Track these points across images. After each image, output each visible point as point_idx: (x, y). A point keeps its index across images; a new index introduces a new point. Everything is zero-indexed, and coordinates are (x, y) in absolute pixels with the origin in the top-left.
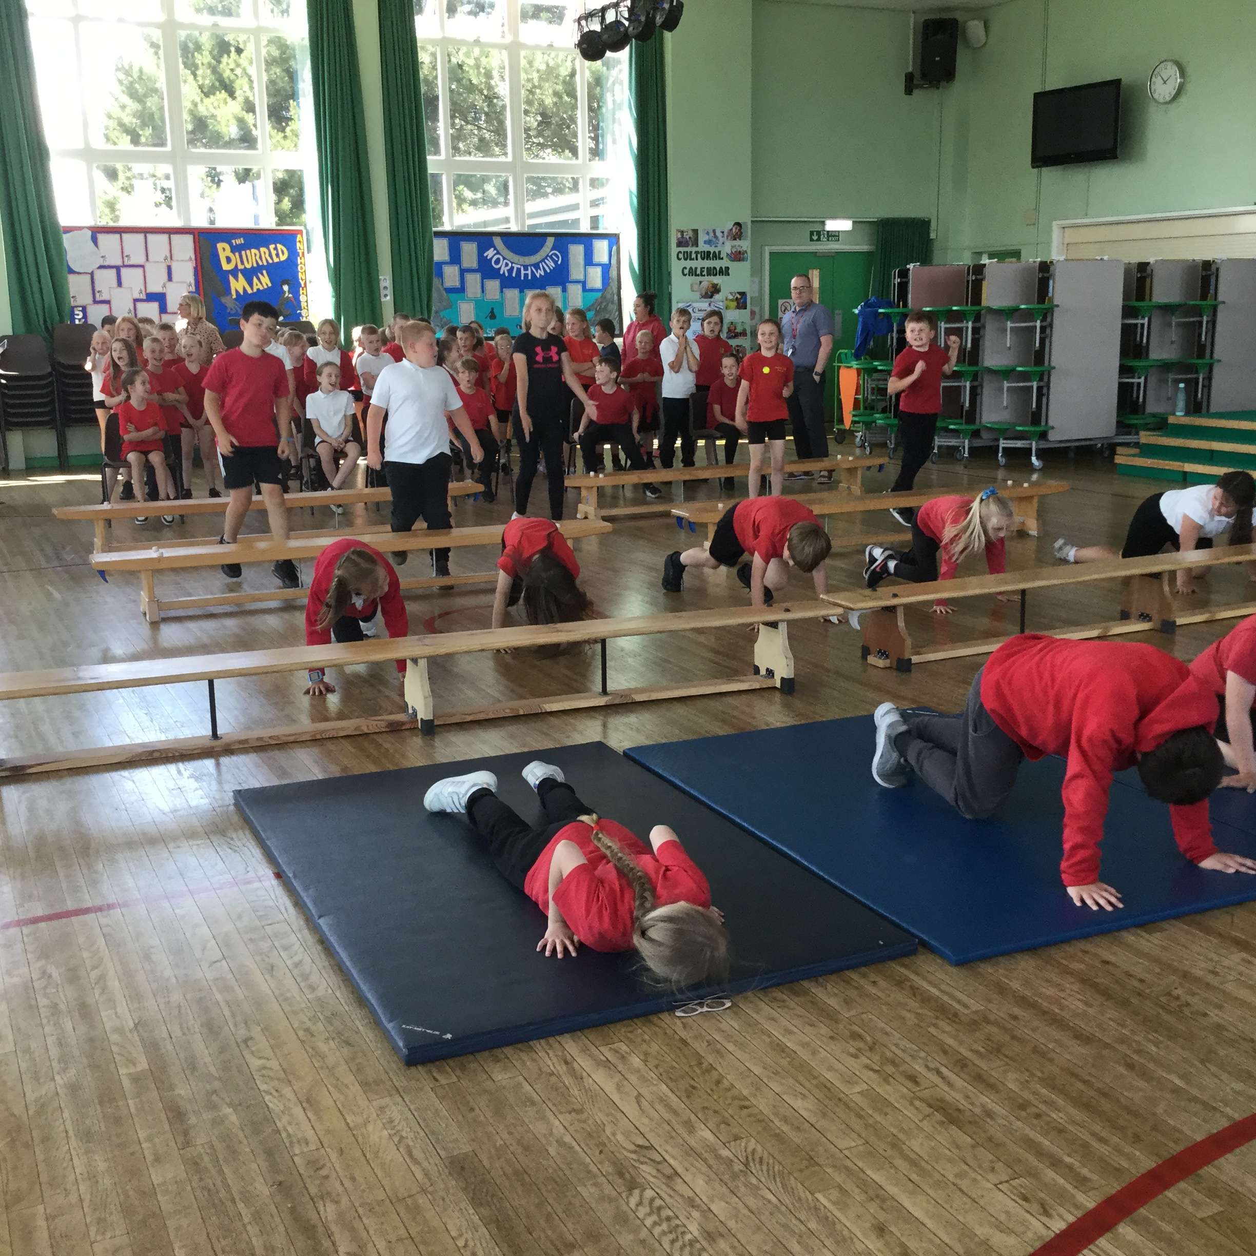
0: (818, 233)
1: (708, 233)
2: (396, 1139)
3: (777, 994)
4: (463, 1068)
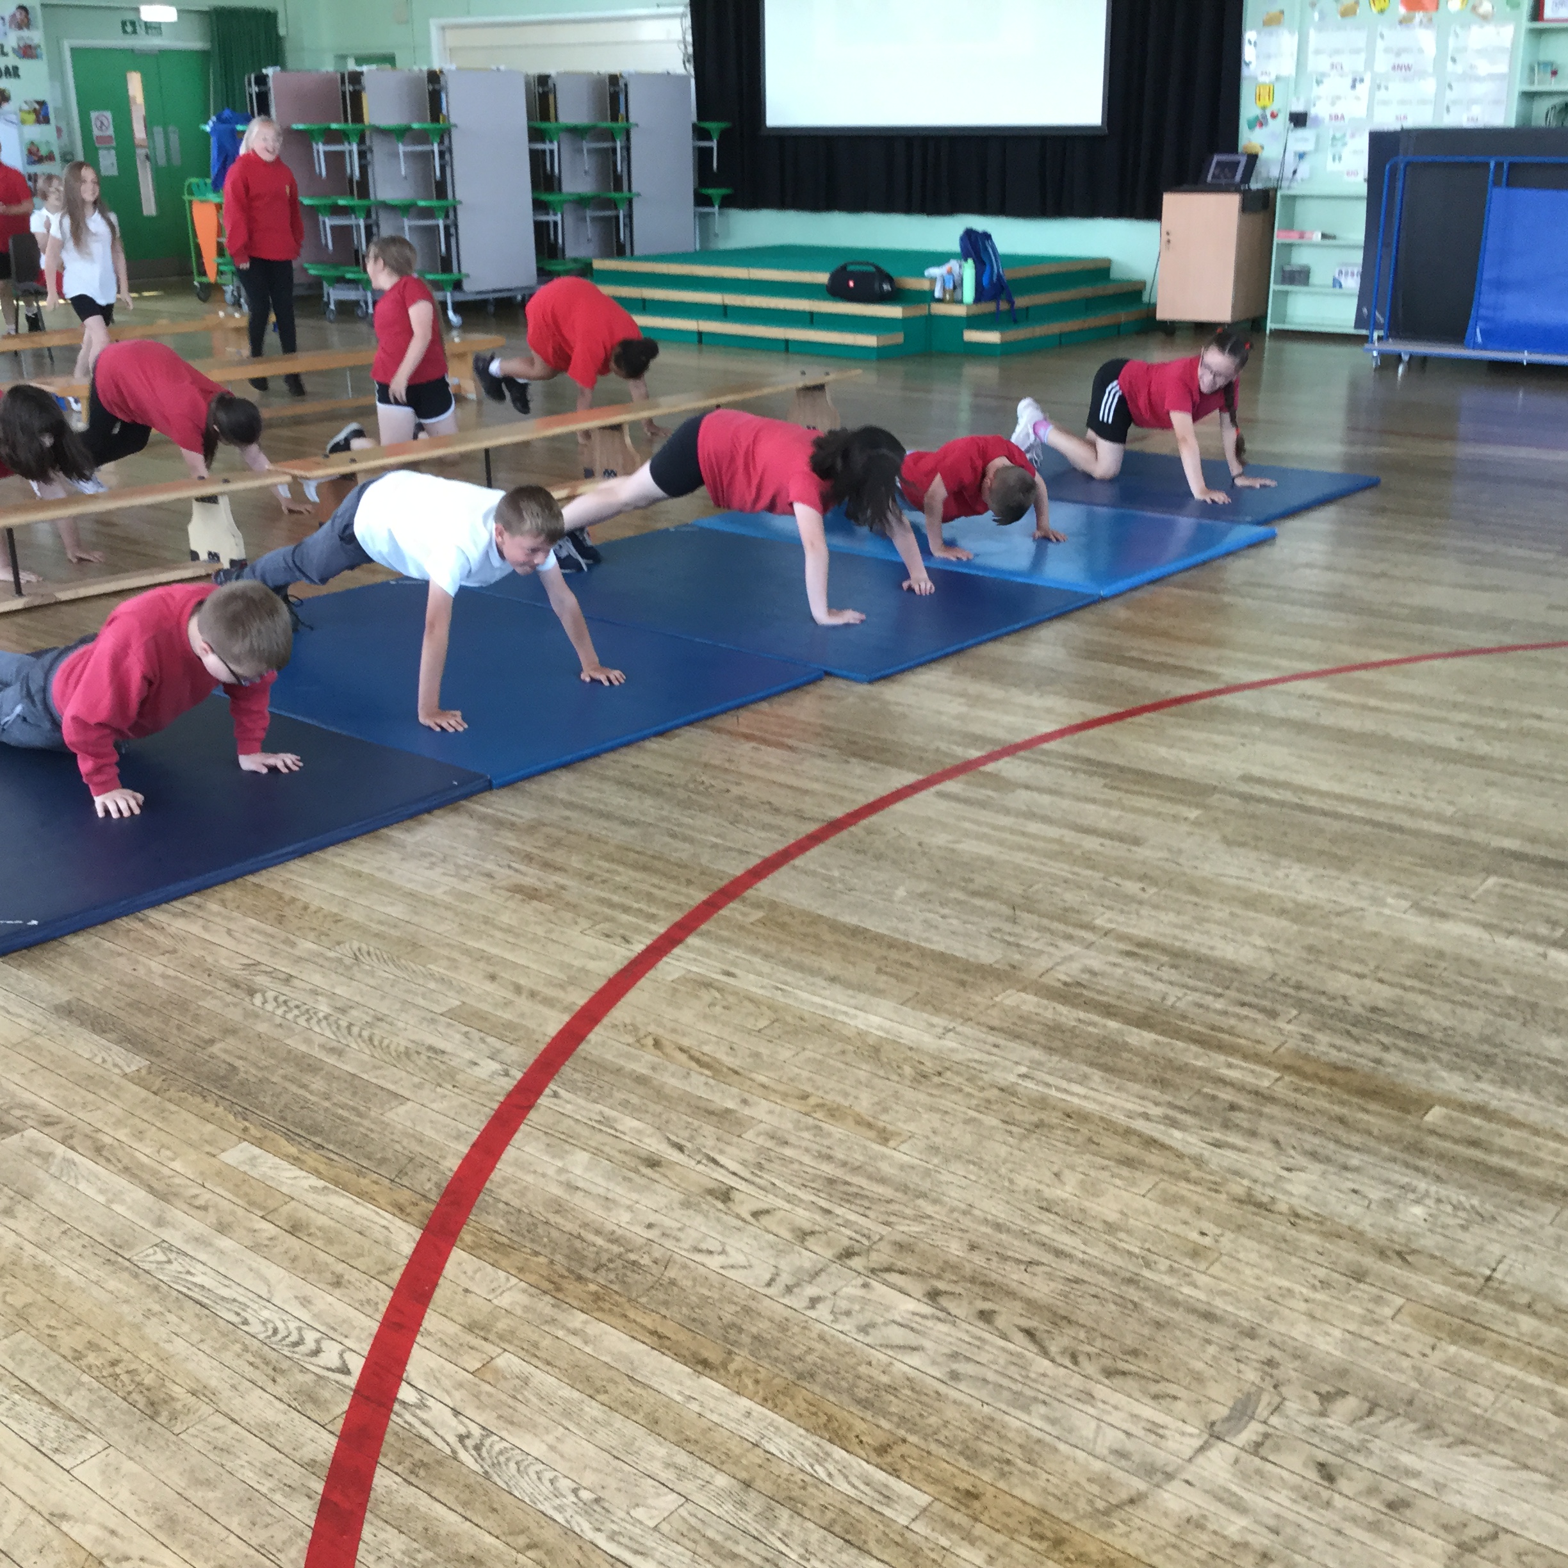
0: (133, 24)
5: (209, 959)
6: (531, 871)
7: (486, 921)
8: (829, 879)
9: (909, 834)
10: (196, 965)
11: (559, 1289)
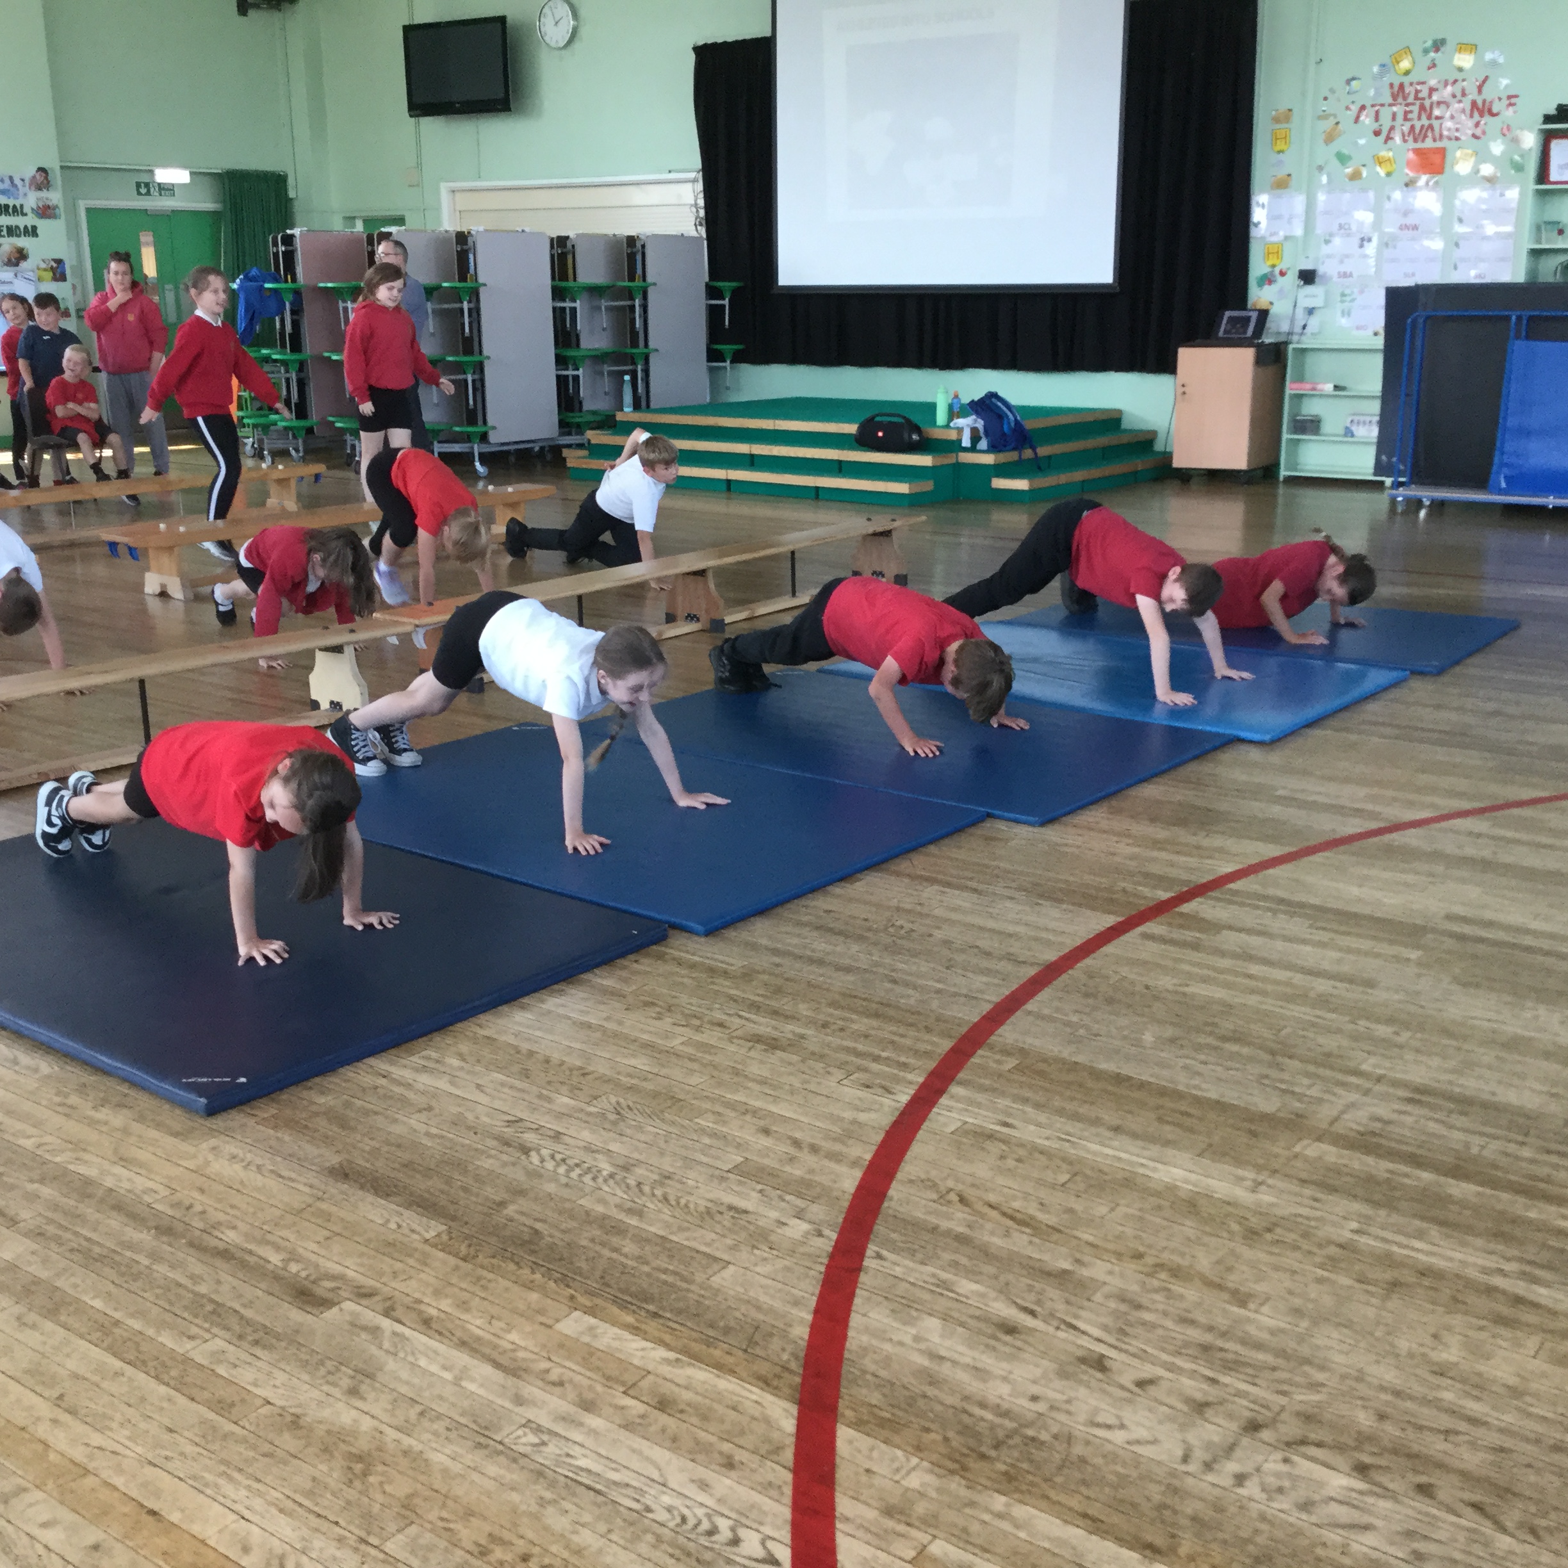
0: (147, 185)
2: (253, 1169)
5: (470, 1116)
6: (762, 1020)
7: (736, 1073)
8: (1068, 1024)
9: (1132, 976)
10: (457, 1122)
11: (964, 1468)
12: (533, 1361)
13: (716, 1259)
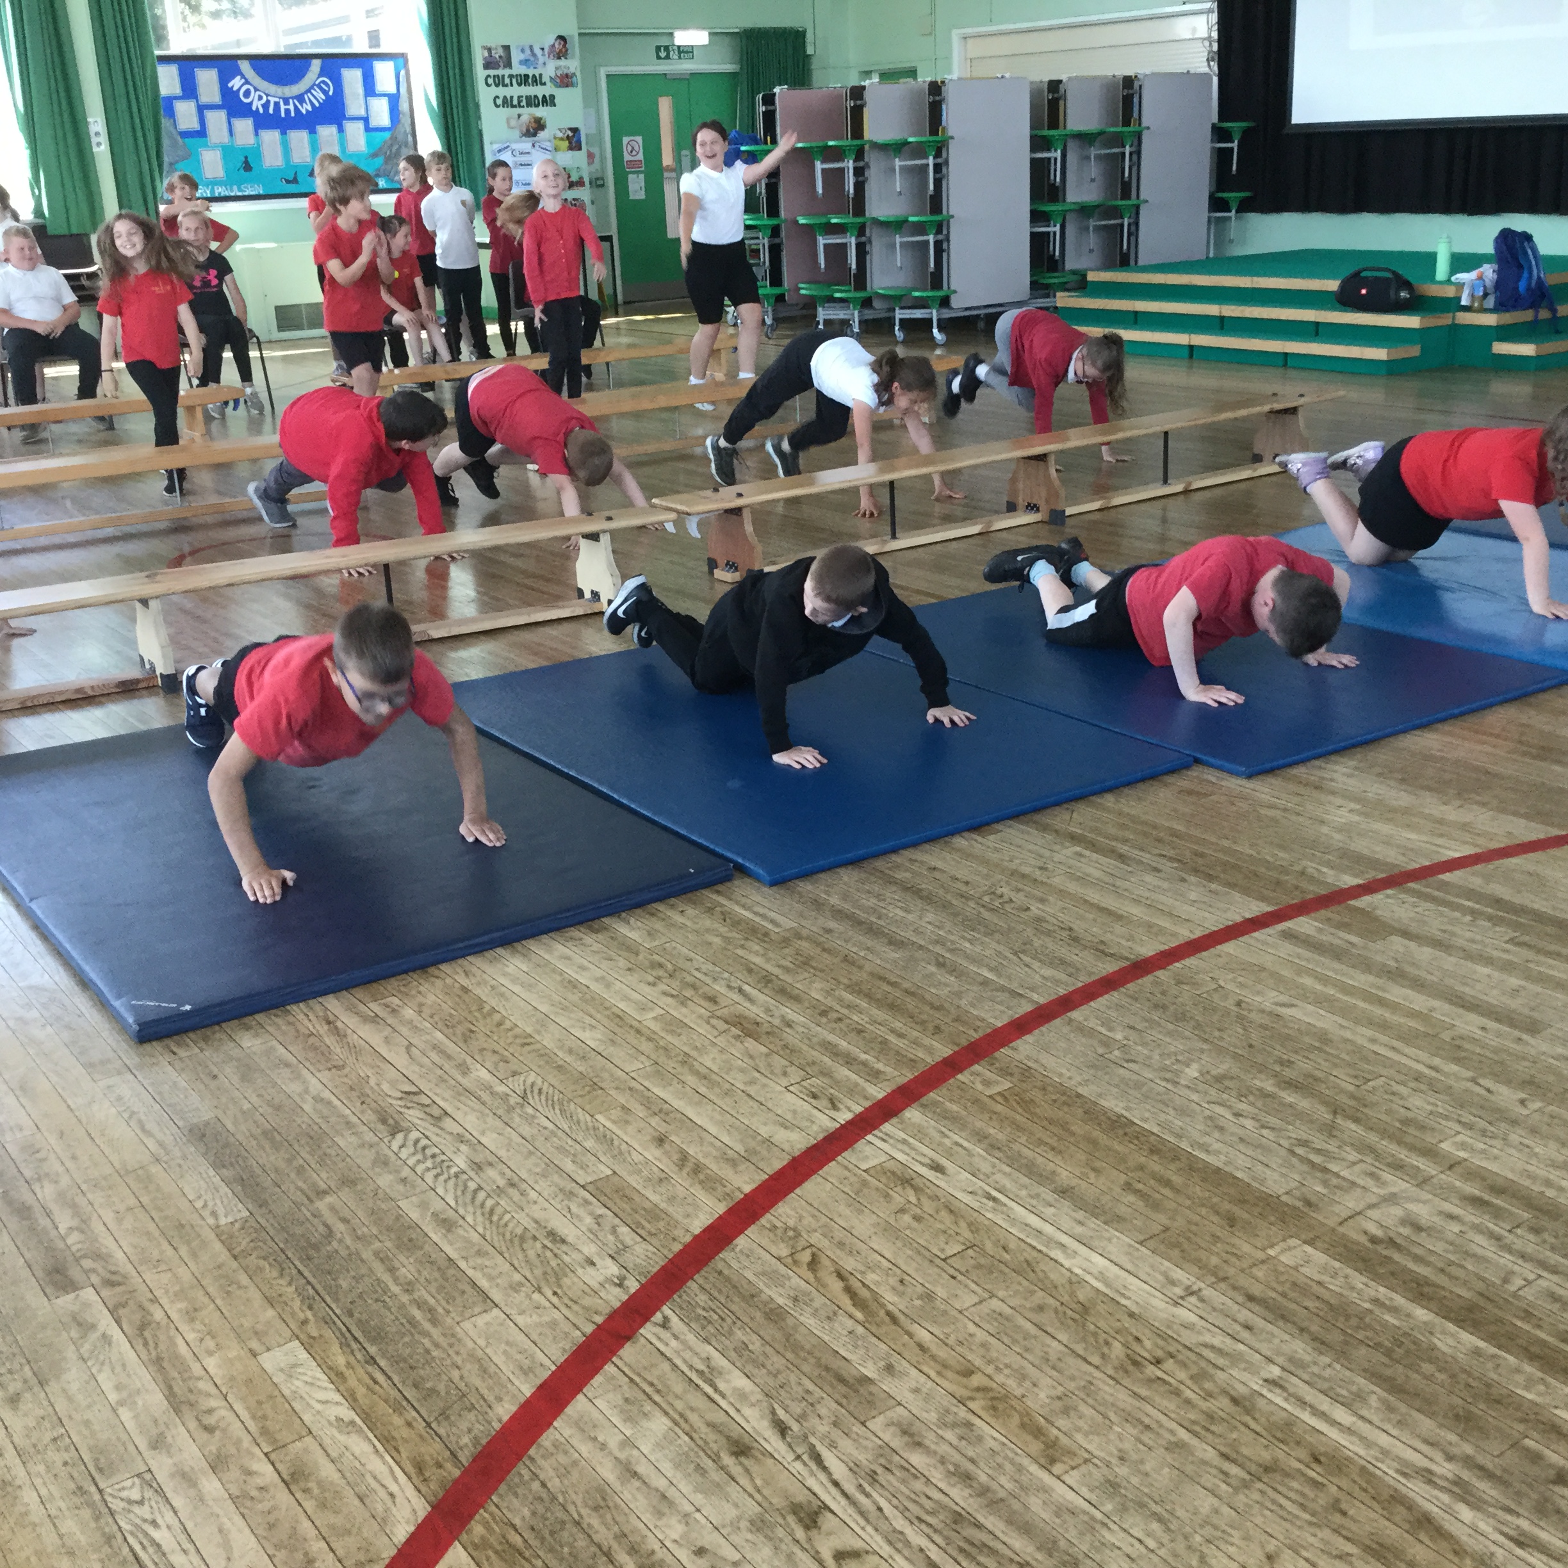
0: (667, 48)
1: (523, 51)
2: (126, 1115)
3: (574, 932)
4: (206, 1039)
5: (372, 1082)
6: (761, 998)
7: (686, 1060)
10: (355, 1087)
12: (209, 1395)
13: (486, 1297)
